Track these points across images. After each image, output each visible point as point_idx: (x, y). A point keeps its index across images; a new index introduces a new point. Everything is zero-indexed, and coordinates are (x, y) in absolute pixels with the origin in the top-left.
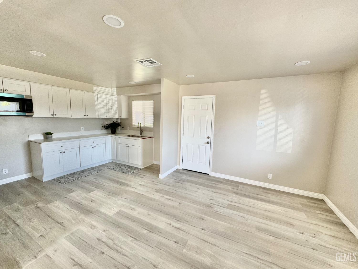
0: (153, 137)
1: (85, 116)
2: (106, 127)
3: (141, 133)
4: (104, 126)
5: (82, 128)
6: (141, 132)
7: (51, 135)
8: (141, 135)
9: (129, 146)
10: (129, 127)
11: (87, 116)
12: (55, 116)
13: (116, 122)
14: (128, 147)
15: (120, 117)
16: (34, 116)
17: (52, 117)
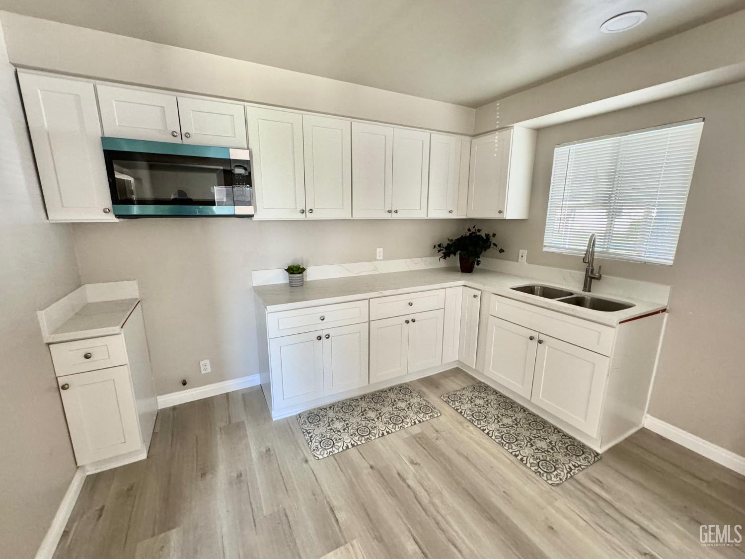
0: (664, 310)
1: (390, 212)
2: (446, 248)
3: (591, 282)
4: (439, 246)
5: (378, 250)
6: (592, 278)
7: (300, 275)
8: (589, 291)
9: (542, 337)
10: (524, 252)
11: (396, 212)
12: (310, 216)
13: (478, 234)
14: (535, 342)
15: (500, 212)
16: (255, 219)
17: (302, 217)
